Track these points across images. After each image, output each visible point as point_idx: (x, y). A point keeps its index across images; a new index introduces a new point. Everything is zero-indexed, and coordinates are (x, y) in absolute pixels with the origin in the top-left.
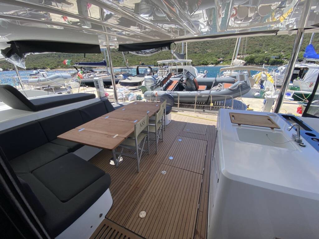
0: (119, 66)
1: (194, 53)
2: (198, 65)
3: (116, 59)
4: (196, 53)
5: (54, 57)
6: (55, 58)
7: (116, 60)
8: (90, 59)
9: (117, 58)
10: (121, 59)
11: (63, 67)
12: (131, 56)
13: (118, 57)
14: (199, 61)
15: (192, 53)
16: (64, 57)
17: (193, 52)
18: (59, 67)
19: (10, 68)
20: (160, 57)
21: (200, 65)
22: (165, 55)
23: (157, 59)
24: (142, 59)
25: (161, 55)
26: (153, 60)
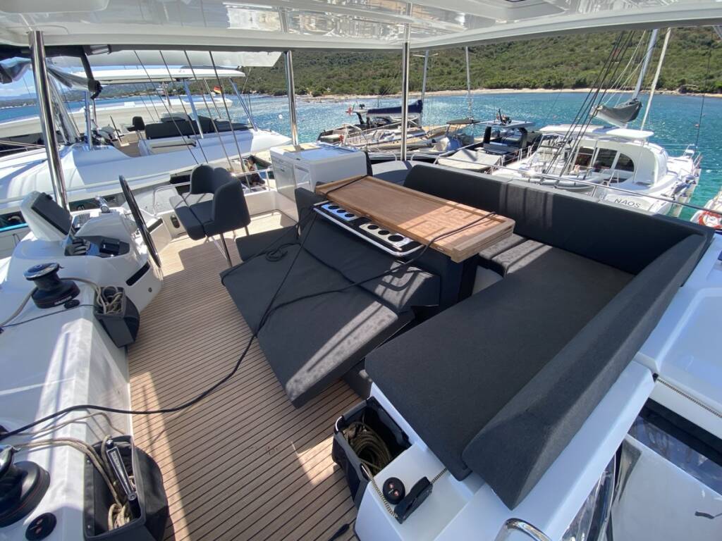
0: (448, 89)
1: (703, 44)
2: (705, 91)
3: (447, 65)
4: (709, 44)
5: (321, 64)
6: (324, 66)
7: (446, 70)
8: (388, 68)
9: (450, 62)
10: (458, 65)
11: (336, 91)
12: (487, 56)
13: (452, 60)
14: (712, 77)
15: (696, 46)
16: (339, 63)
17: (701, 40)
18: (328, 89)
19: (253, 90)
20: (573, 57)
21: (711, 92)
22: (592, 50)
23: (562, 63)
24: (515, 63)
25: (578, 50)
26: (548, 67)
